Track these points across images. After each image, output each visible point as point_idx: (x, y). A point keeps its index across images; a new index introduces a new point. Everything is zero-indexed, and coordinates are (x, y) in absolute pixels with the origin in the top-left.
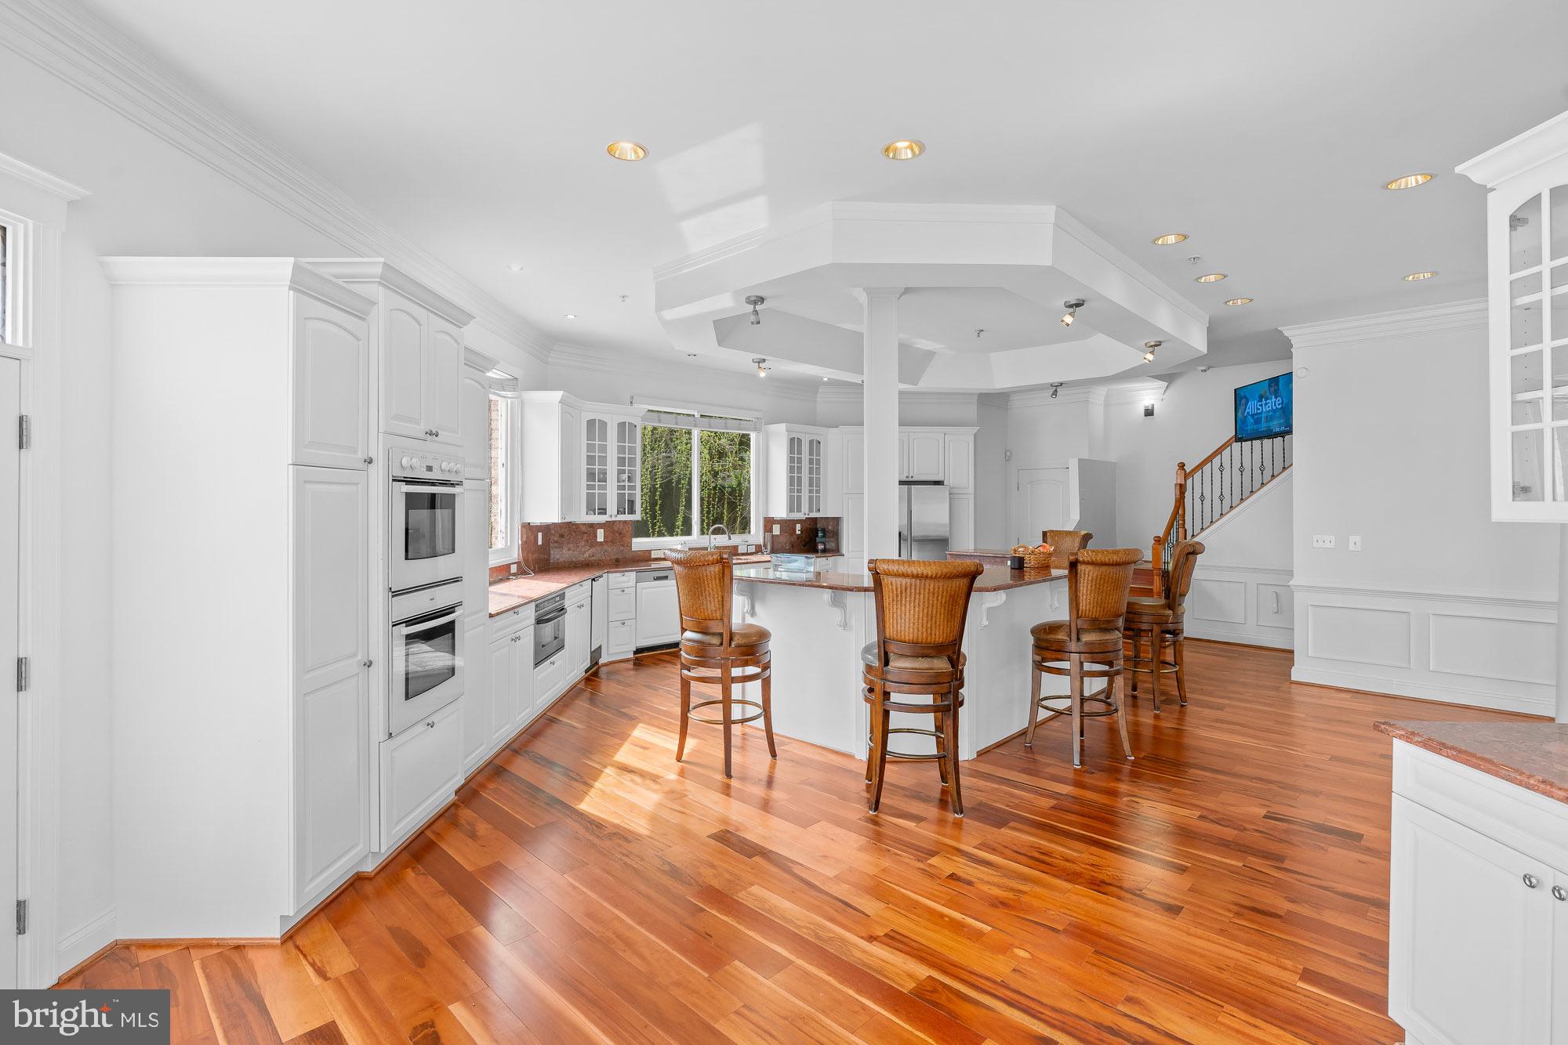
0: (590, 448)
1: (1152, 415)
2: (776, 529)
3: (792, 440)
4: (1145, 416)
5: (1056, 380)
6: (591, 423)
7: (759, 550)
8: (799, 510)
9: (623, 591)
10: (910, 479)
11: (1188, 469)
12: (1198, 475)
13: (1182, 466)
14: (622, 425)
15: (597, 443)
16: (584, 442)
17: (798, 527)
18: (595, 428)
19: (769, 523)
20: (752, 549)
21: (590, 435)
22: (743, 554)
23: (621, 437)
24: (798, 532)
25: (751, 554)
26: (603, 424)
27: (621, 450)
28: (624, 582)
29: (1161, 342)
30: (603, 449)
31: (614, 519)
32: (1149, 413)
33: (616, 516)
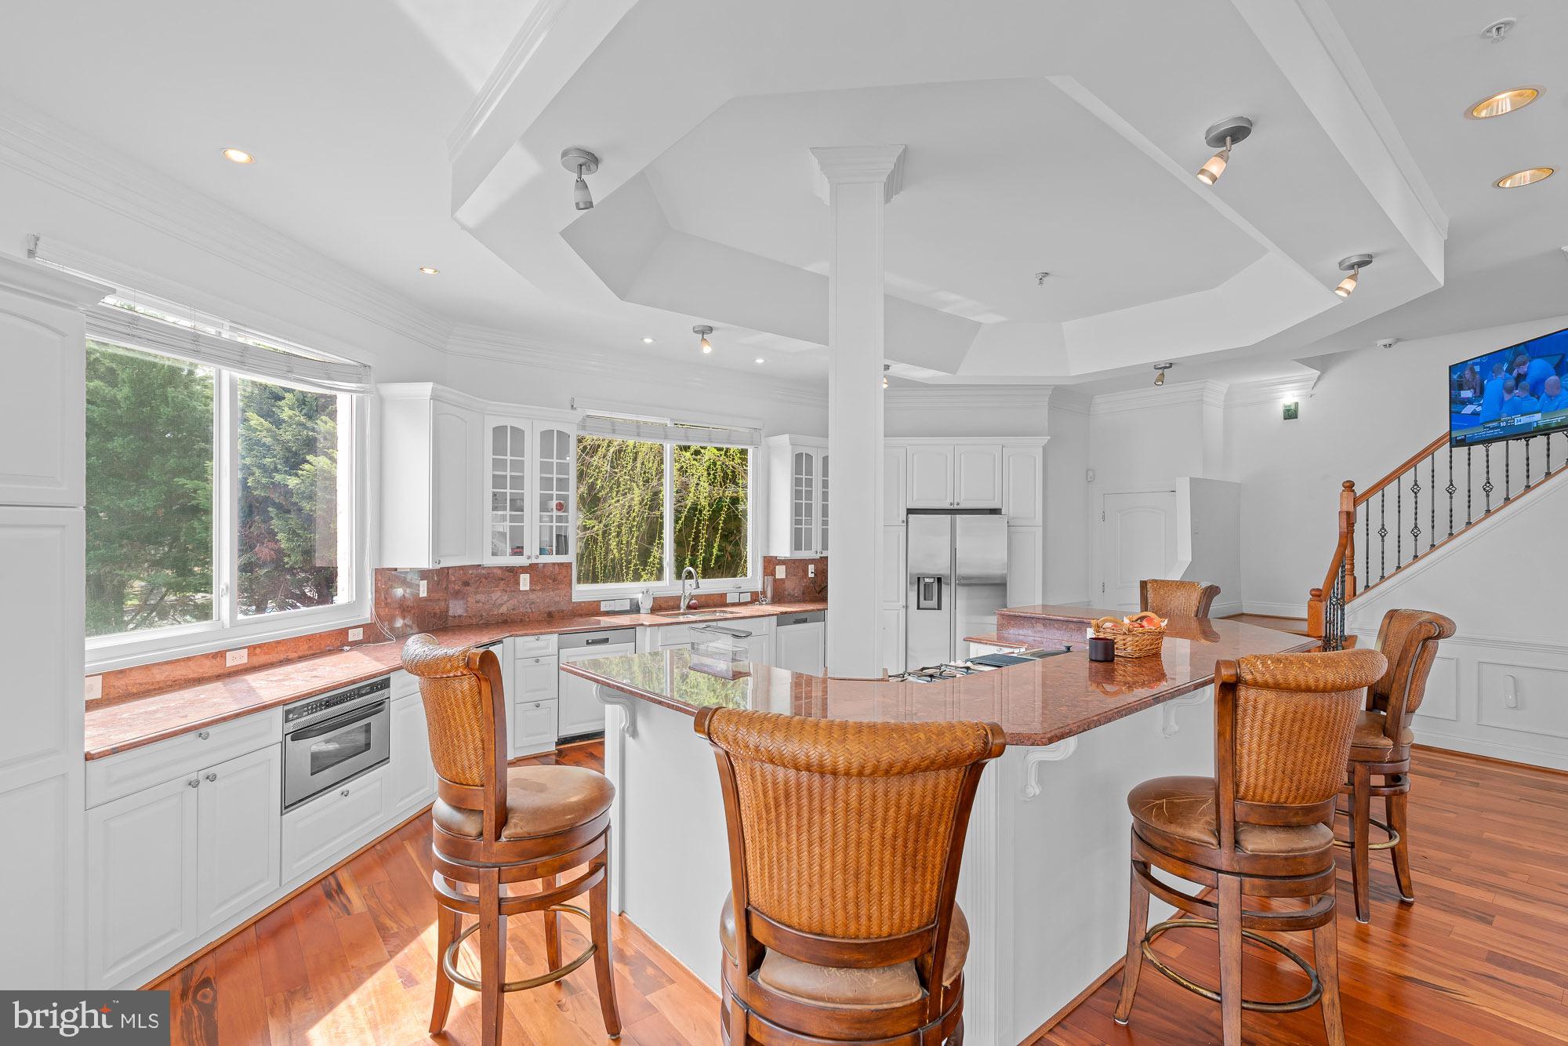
0: (498, 464)
1: (1295, 417)
2: (781, 572)
3: (799, 457)
4: (1285, 419)
5: (1163, 357)
6: (499, 432)
7: (755, 598)
8: (809, 547)
9: (537, 661)
10: (956, 507)
11: (1359, 490)
12: (1375, 500)
13: (1349, 486)
14: (546, 435)
15: (509, 458)
16: (489, 457)
17: (811, 568)
18: (506, 439)
19: (770, 563)
20: (747, 598)
21: (499, 448)
22: (734, 605)
23: (546, 452)
24: (811, 575)
25: (745, 604)
26: (518, 433)
27: (545, 467)
28: (538, 648)
29: (1370, 256)
30: (518, 466)
31: (534, 561)
32: (1291, 414)
33: (537, 557)
